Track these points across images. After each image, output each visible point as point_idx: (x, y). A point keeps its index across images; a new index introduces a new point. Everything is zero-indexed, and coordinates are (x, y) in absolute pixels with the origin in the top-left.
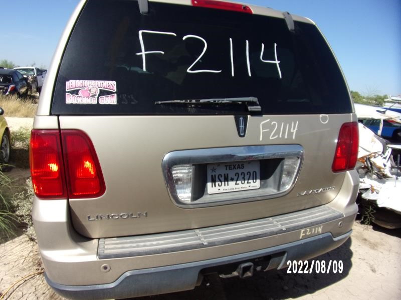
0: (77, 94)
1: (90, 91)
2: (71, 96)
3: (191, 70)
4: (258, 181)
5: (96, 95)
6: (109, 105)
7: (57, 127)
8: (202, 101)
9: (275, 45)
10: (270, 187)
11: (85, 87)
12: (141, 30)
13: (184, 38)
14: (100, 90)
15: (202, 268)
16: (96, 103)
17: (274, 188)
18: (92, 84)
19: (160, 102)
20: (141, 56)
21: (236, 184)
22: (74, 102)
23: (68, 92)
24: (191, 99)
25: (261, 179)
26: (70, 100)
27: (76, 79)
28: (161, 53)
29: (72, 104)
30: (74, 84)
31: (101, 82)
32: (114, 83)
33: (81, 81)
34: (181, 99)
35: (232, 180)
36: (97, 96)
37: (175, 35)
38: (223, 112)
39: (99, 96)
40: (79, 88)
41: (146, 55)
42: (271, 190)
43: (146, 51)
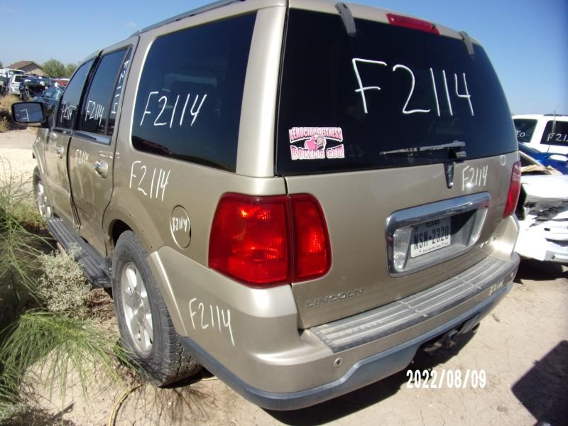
0: (303, 147)
1: (316, 141)
2: (297, 148)
3: (407, 110)
4: (449, 236)
5: (322, 147)
6: (337, 159)
7: (284, 192)
8: (422, 149)
9: (464, 75)
10: (458, 242)
11: (310, 136)
12: (355, 58)
13: (394, 69)
14: (327, 140)
15: (421, 344)
16: (324, 157)
17: (463, 243)
18: (318, 132)
19: (385, 153)
20: (360, 93)
21: (433, 243)
22: (302, 158)
23: (293, 144)
24: (413, 147)
25: (451, 234)
26: (296, 155)
27: (299, 126)
28: (377, 90)
29: (298, 160)
30: (297, 133)
31: (327, 129)
32: (339, 130)
33: (305, 129)
34: (405, 148)
35: (430, 238)
36: (324, 148)
37: (386, 64)
38: (435, 160)
39: (327, 147)
40: (304, 138)
41: (365, 91)
42: (461, 247)
43: (364, 86)
